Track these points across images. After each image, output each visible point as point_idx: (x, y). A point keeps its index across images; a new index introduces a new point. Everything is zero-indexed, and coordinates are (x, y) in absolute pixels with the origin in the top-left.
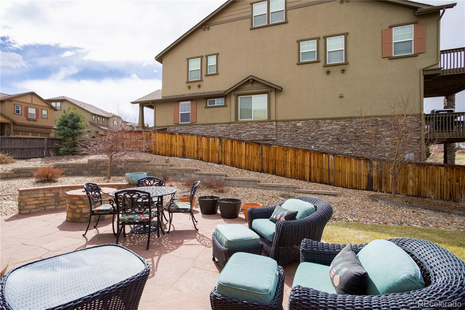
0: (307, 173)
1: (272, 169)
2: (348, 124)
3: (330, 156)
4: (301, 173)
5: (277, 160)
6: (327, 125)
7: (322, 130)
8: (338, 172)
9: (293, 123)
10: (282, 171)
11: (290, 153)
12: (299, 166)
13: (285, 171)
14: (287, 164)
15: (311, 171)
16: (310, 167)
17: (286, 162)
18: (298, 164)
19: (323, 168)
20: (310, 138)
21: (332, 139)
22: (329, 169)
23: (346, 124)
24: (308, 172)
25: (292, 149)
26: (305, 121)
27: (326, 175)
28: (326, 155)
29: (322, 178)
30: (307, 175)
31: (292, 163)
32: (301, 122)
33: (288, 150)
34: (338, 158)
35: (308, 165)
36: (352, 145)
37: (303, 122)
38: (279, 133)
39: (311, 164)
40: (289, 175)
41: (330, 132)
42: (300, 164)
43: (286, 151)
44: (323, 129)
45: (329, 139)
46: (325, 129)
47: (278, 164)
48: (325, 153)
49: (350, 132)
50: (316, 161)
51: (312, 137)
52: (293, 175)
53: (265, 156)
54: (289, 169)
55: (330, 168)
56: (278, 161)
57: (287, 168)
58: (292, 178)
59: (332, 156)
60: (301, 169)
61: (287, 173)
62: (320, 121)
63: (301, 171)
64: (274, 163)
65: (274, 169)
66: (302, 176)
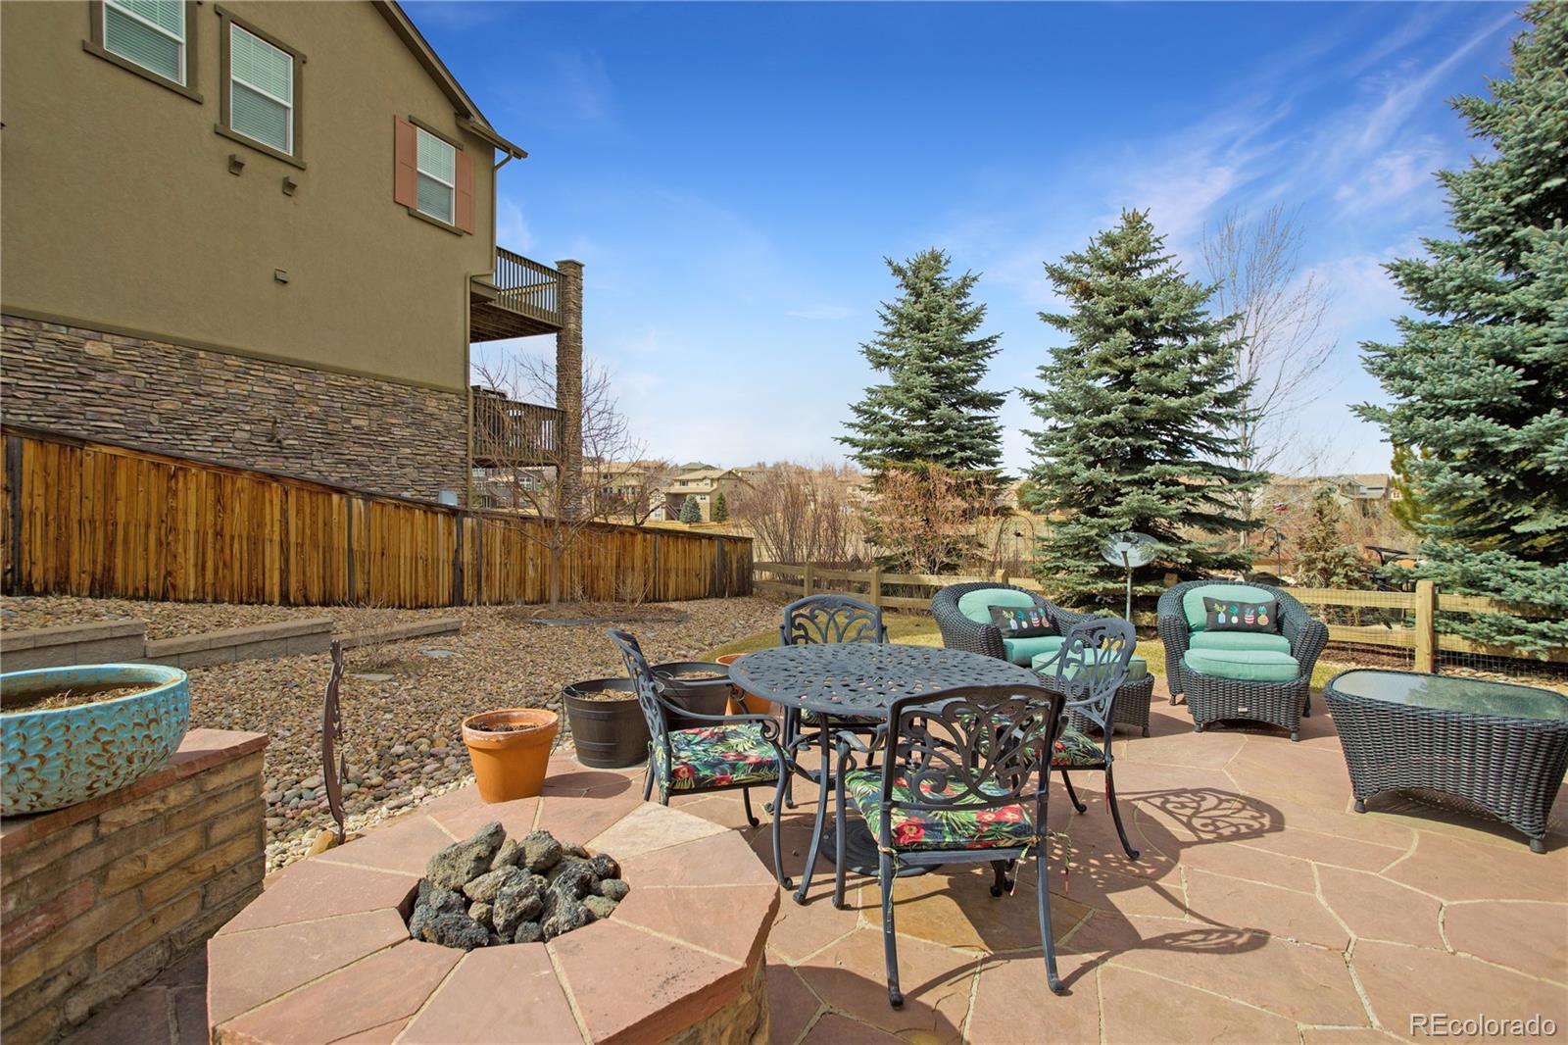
0: (272, 570)
1: (88, 570)
2: (303, 387)
3: (354, 500)
4: (245, 572)
5: (121, 520)
6: (229, 376)
7: (208, 395)
8: (378, 556)
9: (60, 337)
10: (153, 573)
11: (193, 486)
12: (236, 546)
13: (169, 574)
14: (176, 541)
15: (287, 560)
16: (284, 544)
17: (173, 529)
18: (232, 538)
19: (331, 548)
20: (154, 418)
21: (247, 435)
22: (350, 550)
23: (297, 387)
24: (277, 566)
25: (204, 468)
26: (132, 341)
27: (341, 574)
28: (341, 498)
29: (328, 584)
30: (271, 578)
31: (205, 534)
32: (106, 337)
33: (184, 470)
34: (379, 508)
35: (277, 538)
37: (119, 341)
39: (287, 533)
40: (192, 588)
41: (241, 408)
42: (240, 536)
43: (175, 476)
44: (214, 389)
45: (239, 435)
46: (222, 390)
47: (126, 542)
49: (310, 416)
50: (308, 521)
51: (167, 418)
52: (209, 589)
54: (192, 561)
55: (355, 546)
56: (127, 525)
57: (181, 560)
58: (203, 601)
59: (360, 501)
60: (245, 558)
61: (180, 583)
62: (202, 354)
63: (245, 566)
64: (100, 534)
65: (99, 568)
66: (250, 587)
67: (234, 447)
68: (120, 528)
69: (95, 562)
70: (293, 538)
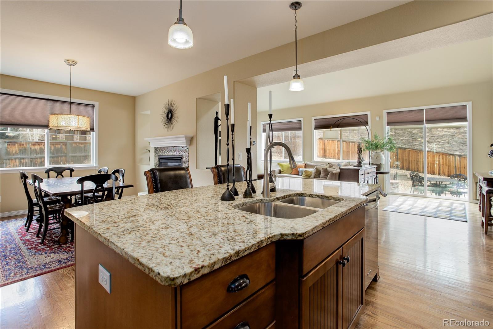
0: (437, 169)
1: (406, 166)
2: (457, 132)
3: (456, 157)
4: (431, 169)
5: (411, 159)
6: (439, 132)
7: (434, 136)
8: (463, 168)
9: (409, 131)
10: (415, 168)
12: (429, 164)
13: (418, 168)
14: (419, 163)
15: (440, 167)
16: (439, 165)
17: (418, 161)
19: (450, 166)
21: (443, 143)
22: (455, 167)
23: (455, 132)
24: (438, 168)
26: (420, 129)
27: (453, 171)
28: (453, 156)
29: (450, 173)
30: (436, 170)
32: (416, 129)
33: (421, 152)
34: (463, 158)
35: (438, 163)
36: (461, 148)
37: (418, 130)
38: (397, 138)
39: (440, 163)
41: (441, 138)
42: (430, 163)
43: (419, 153)
44: (435, 135)
45: (441, 143)
47: (411, 163)
48: (453, 155)
49: (459, 138)
50: (445, 161)
53: (400, 157)
55: (457, 166)
56: (411, 160)
57: (420, 166)
59: (458, 157)
60: (431, 166)
61: (420, 170)
62: (433, 129)
63: (431, 168)
64: (408, 162)
65: (408, 167)
66: (432, 172)
67: (440, 146)
68: (411, 161)
69: (407, 166)
70: (441, 163)
